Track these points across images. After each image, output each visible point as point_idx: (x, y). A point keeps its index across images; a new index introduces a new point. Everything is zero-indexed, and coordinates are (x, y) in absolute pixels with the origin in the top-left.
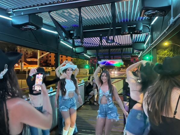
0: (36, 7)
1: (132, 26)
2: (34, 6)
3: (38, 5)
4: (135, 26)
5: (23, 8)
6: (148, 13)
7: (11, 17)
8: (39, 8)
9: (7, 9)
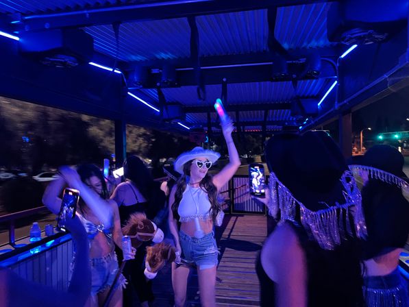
0: (84, 10)
1: (297, 62)
2: (77, 8)
3: (87, 7)
4: (303, 60)
5: (49, 12)
6: (351, 35)
7: (17, 32)
8: (89, 13)
9: (9, 13)
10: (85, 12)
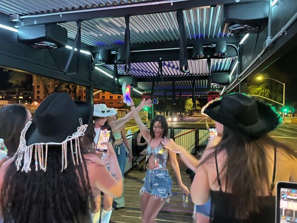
0: (58, 12)
1: (210, 46)
2: (54, 11)
3: (61, 10)
5: (37, 13)
6: (234, 28)
7: (17, 27)
8: (62, 14)
9: (11, 14)
10: (60, 13)
